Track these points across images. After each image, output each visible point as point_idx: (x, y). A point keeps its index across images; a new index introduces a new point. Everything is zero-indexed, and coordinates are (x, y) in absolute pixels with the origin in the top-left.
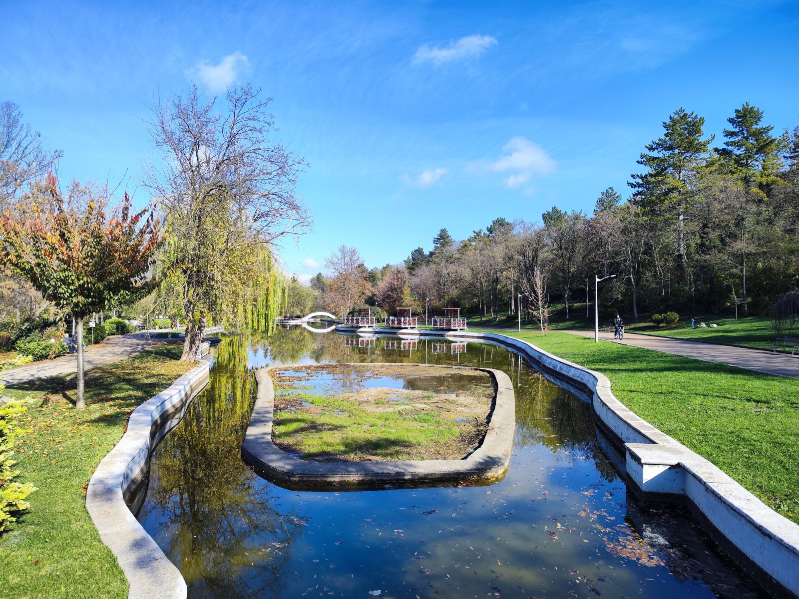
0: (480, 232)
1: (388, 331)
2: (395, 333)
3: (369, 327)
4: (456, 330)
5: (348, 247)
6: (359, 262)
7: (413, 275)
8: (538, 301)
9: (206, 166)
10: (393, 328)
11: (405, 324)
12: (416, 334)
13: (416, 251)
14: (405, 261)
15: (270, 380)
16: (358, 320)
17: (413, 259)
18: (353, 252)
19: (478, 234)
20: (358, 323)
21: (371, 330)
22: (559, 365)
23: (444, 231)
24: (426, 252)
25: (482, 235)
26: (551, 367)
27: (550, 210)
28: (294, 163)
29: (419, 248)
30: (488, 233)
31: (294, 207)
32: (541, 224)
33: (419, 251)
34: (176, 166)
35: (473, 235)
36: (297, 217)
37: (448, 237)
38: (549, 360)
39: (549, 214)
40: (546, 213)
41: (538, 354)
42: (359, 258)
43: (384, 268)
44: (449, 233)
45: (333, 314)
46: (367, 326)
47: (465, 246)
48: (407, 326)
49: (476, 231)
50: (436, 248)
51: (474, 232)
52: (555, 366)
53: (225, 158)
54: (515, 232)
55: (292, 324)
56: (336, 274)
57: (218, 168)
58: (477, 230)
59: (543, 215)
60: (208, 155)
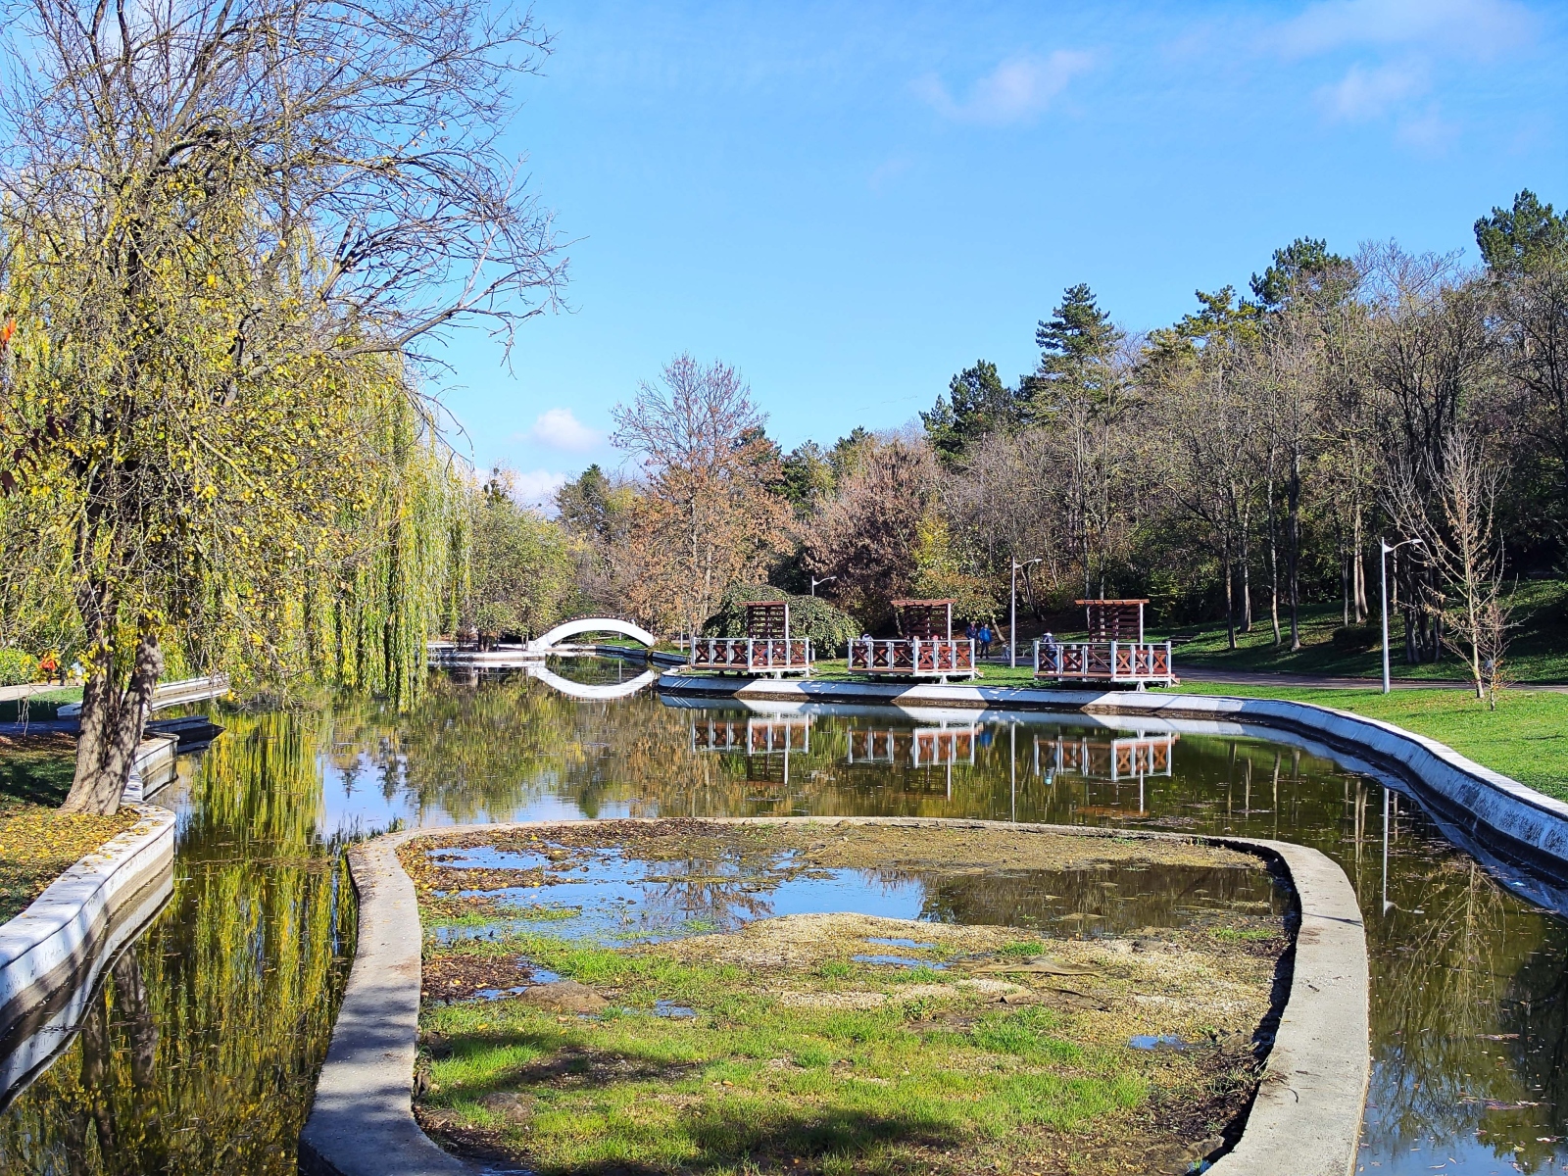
0: (1224, 298)
1: (861, 690)
2: (886, 700)
3: (785, 675)
4: (1132, 687)
5: (704, 363)
6: (745, 422)
7: (958, 470)
8: (1462, 571)
9: (156, 59)
10: (879, 679)
11: (927, 663)
12: (970, 704)
13: (968, 375)
14: (925, 417)
15: (408, 885)
16: (745, 648)
17: (960, 407)
18: (724, 383)
19: (1216, 305)
20: (745, 661)
21: (792, 686)
22: (1548, 826)
23: (1078, 295)
24: (1010, 380)
25: (1234, 307)
26: (1515, 833)
27: (1508, 206)
28: (493, 38)
29: (981, 365)
30: (1256, 300)
31: (492, 210)
32: (1473, 261)
33: (982, 376)
34: (43, 58)
35: (1195, 308)
36: (504, 247)
37: (1096, 318)
38: (1505, 806)
39: (1501, 219)
40: (1491, 217)
41: (1463, 781)
42: (744, 405)
43: (842, 445)
44: (1101, 305)
45: (647, 625)
46: (779, 671)
47: (1165, 353)
48: (935, 673)
49: (1207, 292)
50: (1049, 364)
51: (1200, 295)
52: (1532, 831)
53: (227, 26)
54: (1364, 295)
55: (487, 665)
56: (655, 470)
57: (200, 64)
58: (1212, 290)
59: (1480, 227)
60: (163, 13)
